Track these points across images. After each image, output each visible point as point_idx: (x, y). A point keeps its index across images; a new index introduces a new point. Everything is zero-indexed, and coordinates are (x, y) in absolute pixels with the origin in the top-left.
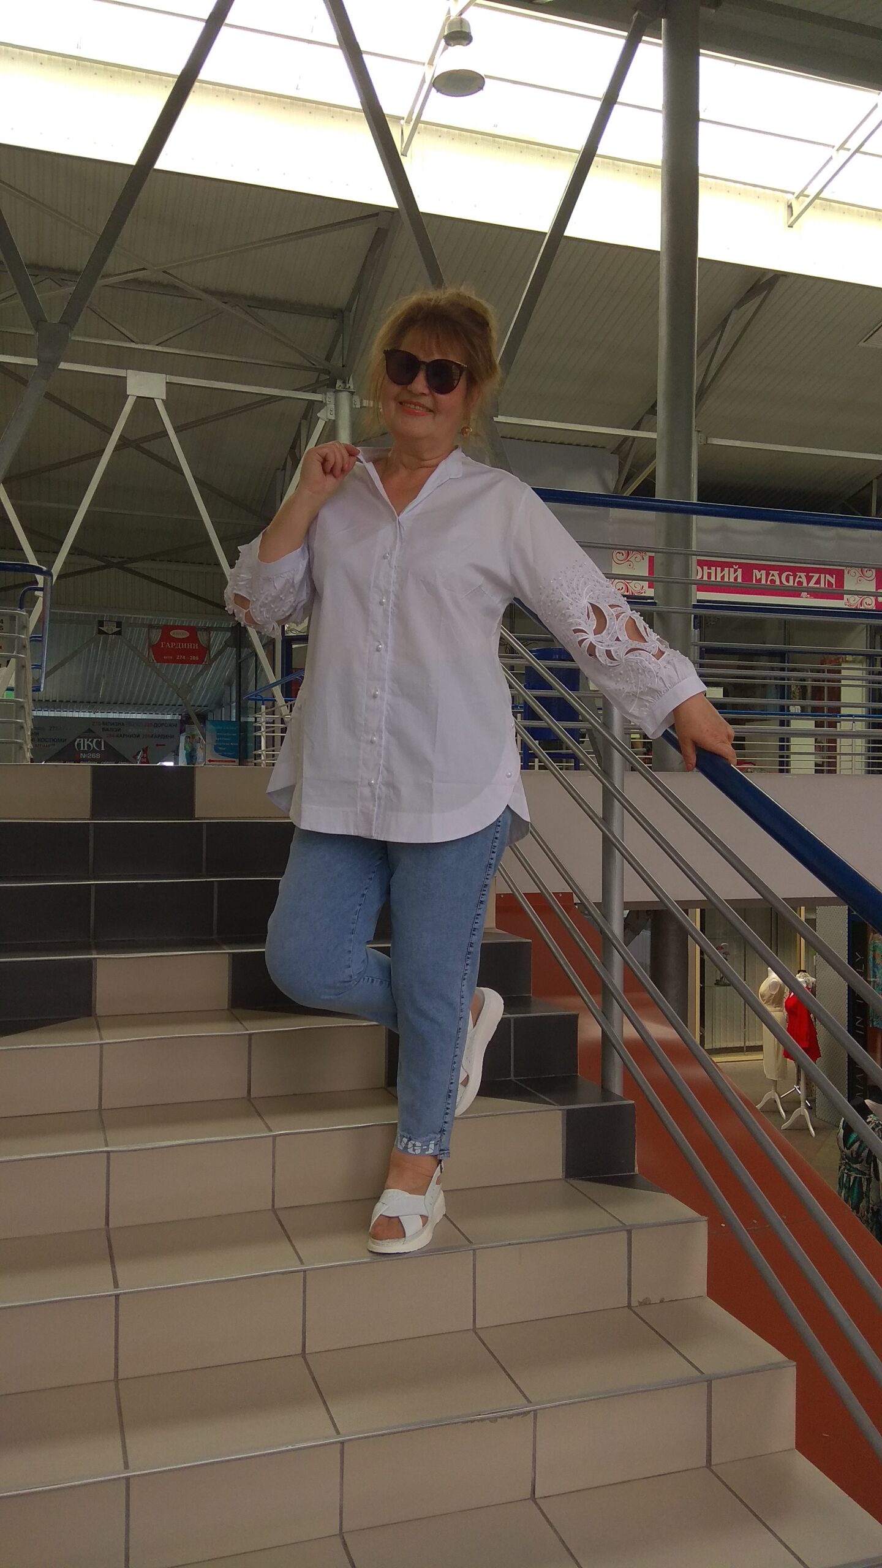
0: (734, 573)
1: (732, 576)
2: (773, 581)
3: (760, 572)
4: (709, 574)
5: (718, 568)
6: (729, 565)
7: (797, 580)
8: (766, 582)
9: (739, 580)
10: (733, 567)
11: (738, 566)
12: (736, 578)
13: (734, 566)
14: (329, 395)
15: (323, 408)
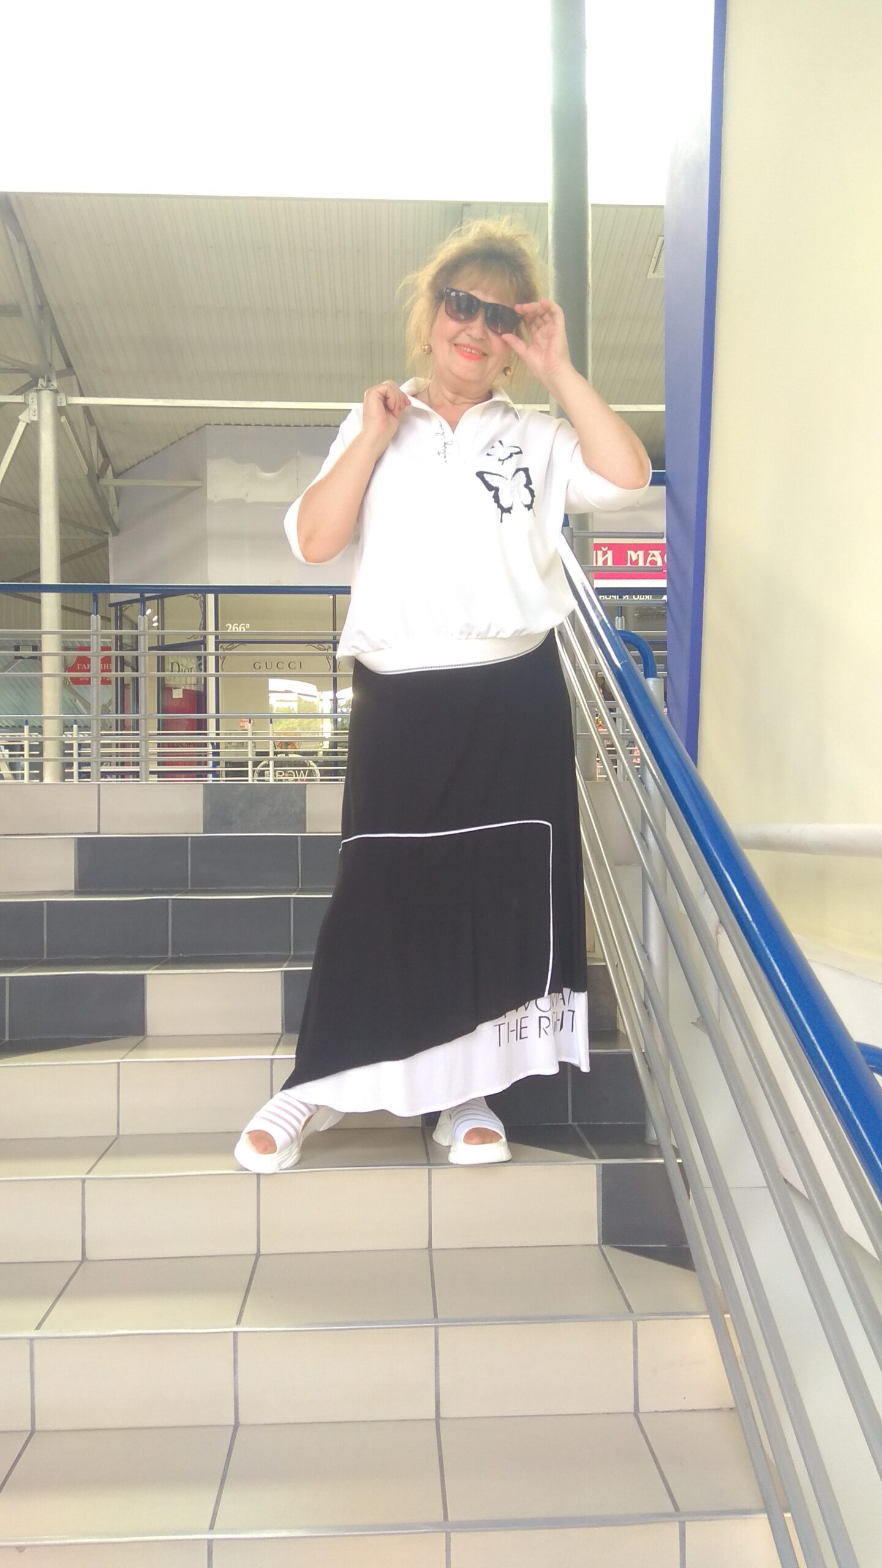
0: (604, 555)
2: (653, 562)
3: (636, 552)
8: (645, 562)
9: (610, 563)
10: (601, 550)
11: (607, 548)
12: (605, 562)
13: (603, 548)
14: (32, 396)
15: (25, 409)
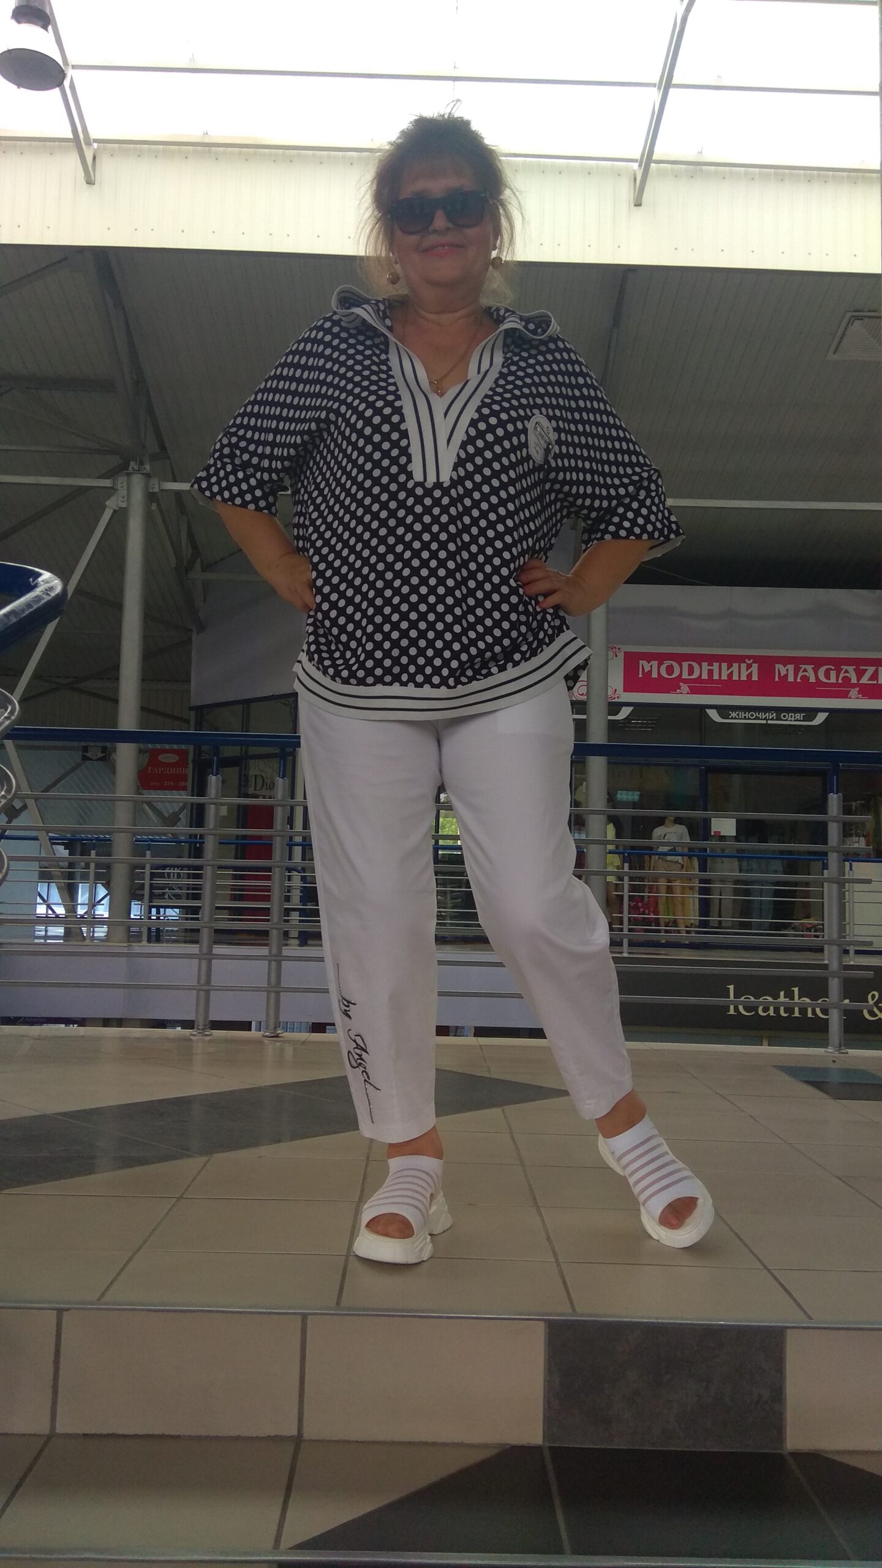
0: (748, 669)
1: (740, 673)
2: (805, 679)
3: (785, 666)
4: (710, 672)
5: (722, 664)
6: (740, 659)
7: (842, 675)
8: (795, 678)
9: (755, 678)
10: (745, 662)
11: (752, 661)
12: (750, 676)
13: (747, 660)
14: (121, 481)
15: (112, 495)
